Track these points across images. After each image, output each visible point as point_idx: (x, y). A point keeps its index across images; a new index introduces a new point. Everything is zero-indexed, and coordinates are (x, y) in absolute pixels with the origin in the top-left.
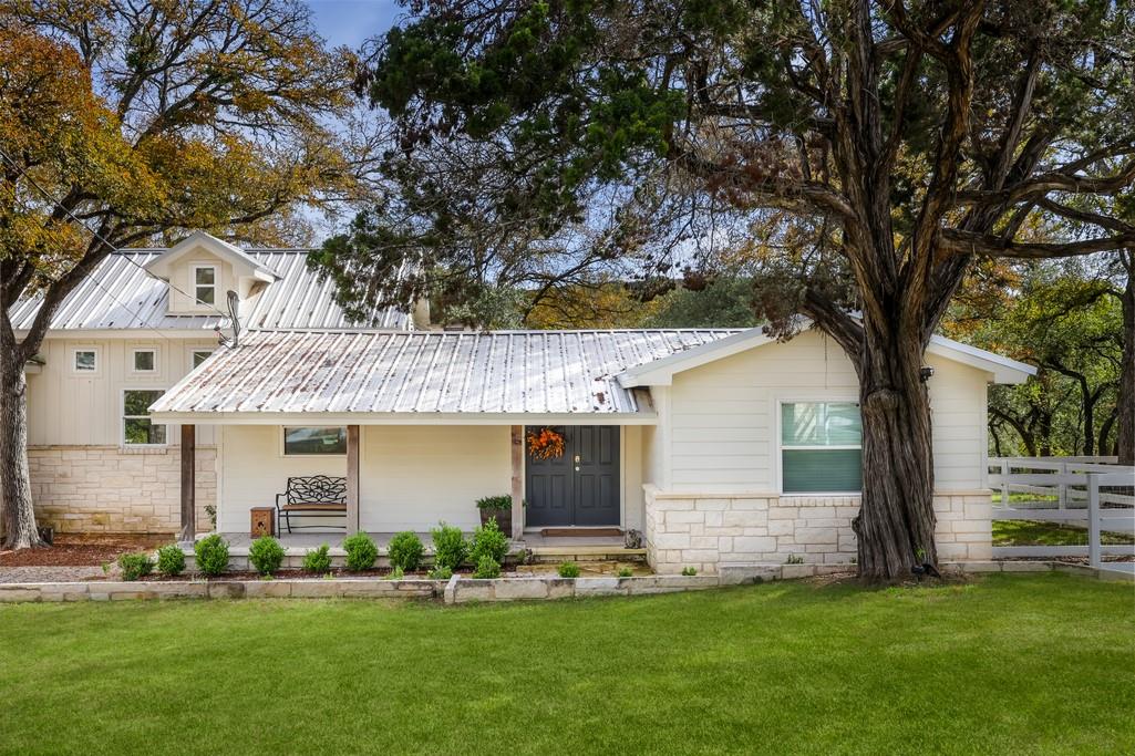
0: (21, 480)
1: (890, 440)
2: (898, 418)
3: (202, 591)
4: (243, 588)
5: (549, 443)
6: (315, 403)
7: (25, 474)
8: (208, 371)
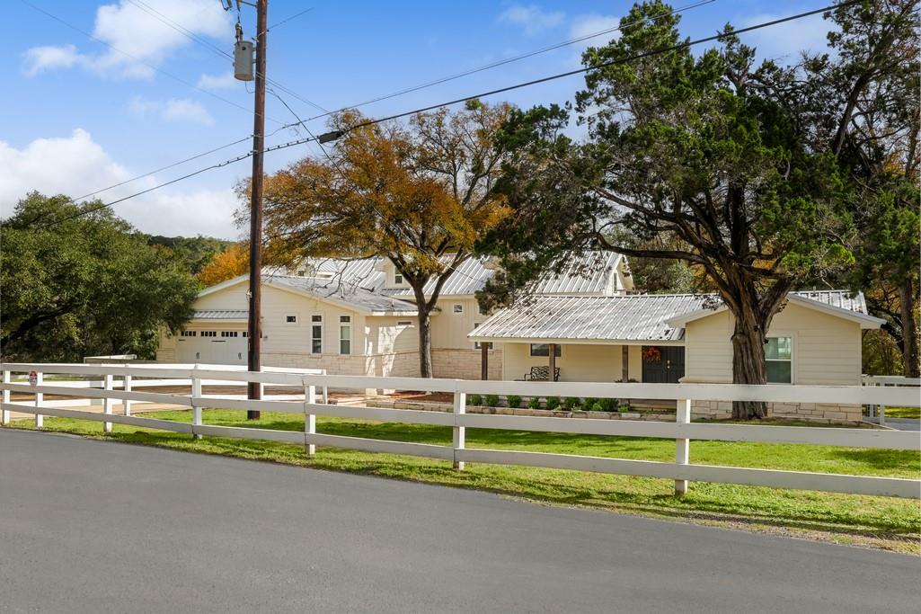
0: (428, 364)
1: (742, 356)
2: (747, 348)
3: (480, 410)
4: (495, 410)
5: (653, 353)
6: (543, 334)
7: (429, 361)
8: (497, 317)
